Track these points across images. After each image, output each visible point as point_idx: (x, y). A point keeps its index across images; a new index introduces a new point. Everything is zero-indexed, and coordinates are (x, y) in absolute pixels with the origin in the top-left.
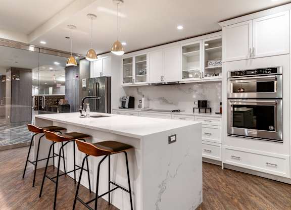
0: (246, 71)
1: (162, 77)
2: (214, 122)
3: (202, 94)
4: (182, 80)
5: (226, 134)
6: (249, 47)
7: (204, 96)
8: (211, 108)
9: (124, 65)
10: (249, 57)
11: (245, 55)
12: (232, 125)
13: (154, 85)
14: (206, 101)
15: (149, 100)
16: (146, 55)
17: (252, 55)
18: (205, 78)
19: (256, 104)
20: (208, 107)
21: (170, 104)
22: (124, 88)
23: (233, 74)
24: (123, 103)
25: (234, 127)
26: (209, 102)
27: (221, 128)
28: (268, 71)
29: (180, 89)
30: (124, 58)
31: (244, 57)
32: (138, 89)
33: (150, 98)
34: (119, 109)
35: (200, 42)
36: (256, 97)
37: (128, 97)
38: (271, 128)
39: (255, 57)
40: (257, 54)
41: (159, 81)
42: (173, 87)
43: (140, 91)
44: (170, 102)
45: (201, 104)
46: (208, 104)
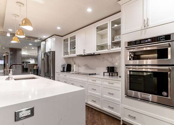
0: (140, 40)
1: (84, 50)
2: (115, 85)
3: (111, 62)
4: (96, 51)
5: (124, 95)
6: (143, 18)
7: (113, 63)
8: (117, 73)
9: (64, 44)
10: (143, 28)
11: (140, 26)
12: (129, 88)
14: (114, 67)
15: (79, 66)
16: (75, 36)
17: (146, 26)
18: (112, 49)
19: (156, 71)
20: (115, 72)
22: (65, 58)
23: (130, 44)
24: (64, 68)
25: (130, 90)
26: (116, 68)
27: (120, 89)
28: (161, 38)
29: (97, 59)
30: (64, 39)
31: (139, 28)
32: (73, 59)
33: (79, 65)
34: (60, 72)
35: (108, 22)
36: (156, 64)
37: (67, 64)
38: (165, 93)
39: (149, 27)
40: (151, 24)
42: (93, 57)
43: (74, 61)
44: (91, 68)
45: (109, 69)
46: (115, 69)
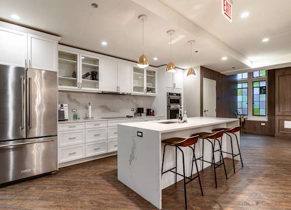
1: (118, 87)
4: (133, 92)
13: (103, 93)
21: (113, 111)
29: (121, 99)
32: (69, 95)
40: (176, 87)
41: (114, 90)
42: (116, 97)
43: (73, 98)
